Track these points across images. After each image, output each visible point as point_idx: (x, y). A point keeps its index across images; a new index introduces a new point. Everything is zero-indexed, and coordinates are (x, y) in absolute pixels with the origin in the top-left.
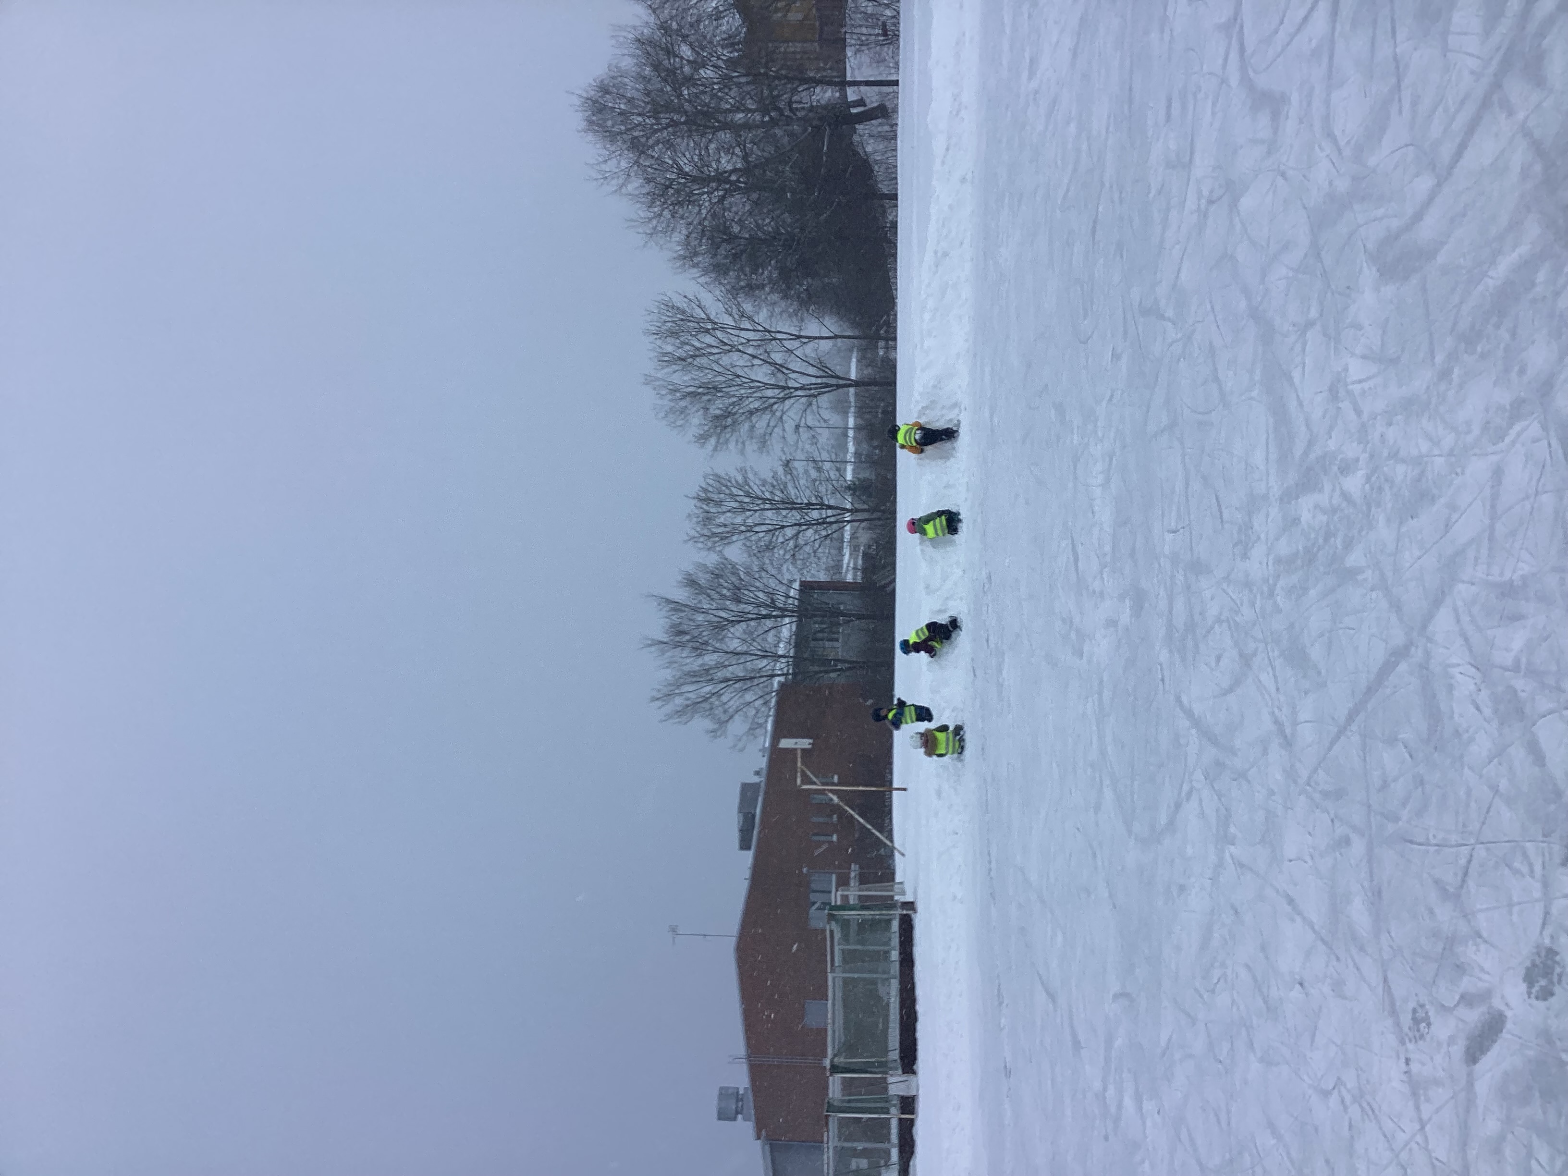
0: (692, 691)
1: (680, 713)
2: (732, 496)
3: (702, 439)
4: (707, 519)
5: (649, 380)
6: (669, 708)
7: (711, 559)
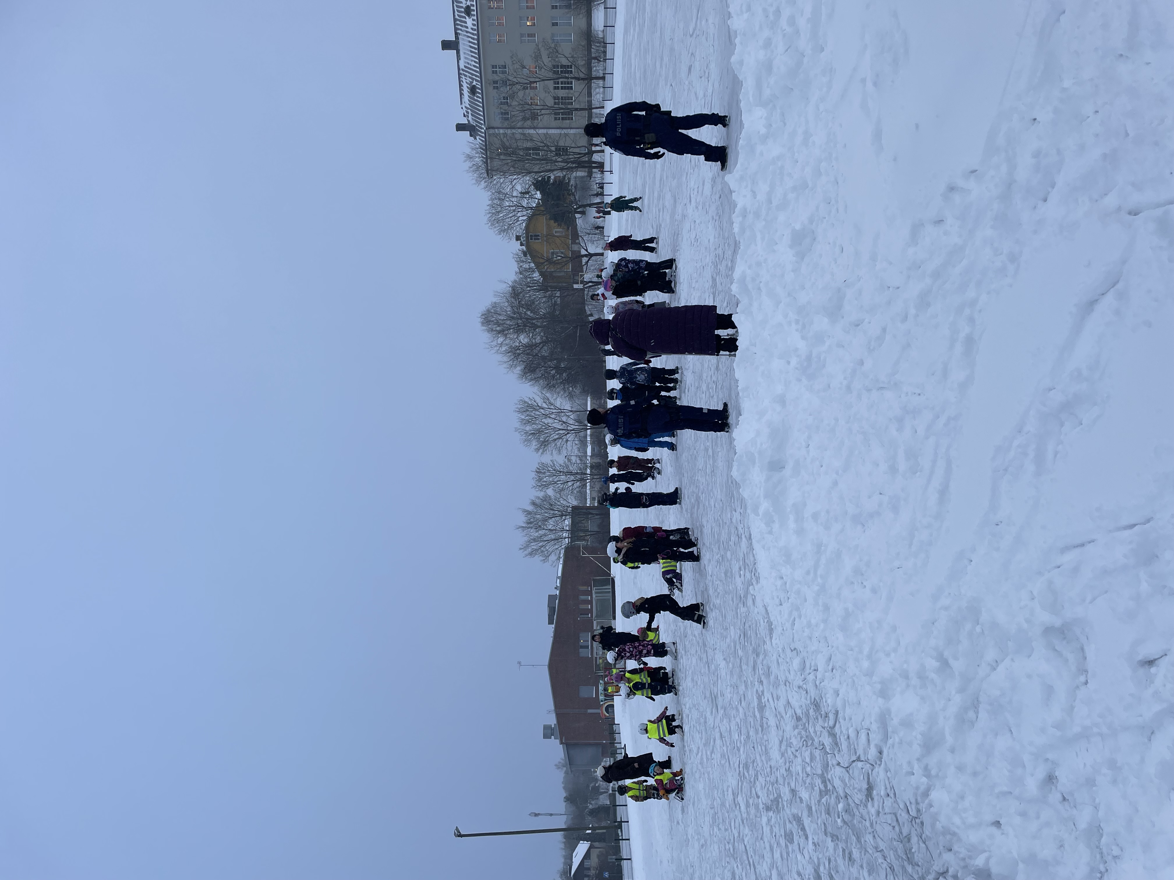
0: (534, 546)
1: (531, 554)
2: (548, 470)
3: (537, 450)
4: (540, 480)
5: (516, 430)
6: (526, 552)
7: (541, 494)
